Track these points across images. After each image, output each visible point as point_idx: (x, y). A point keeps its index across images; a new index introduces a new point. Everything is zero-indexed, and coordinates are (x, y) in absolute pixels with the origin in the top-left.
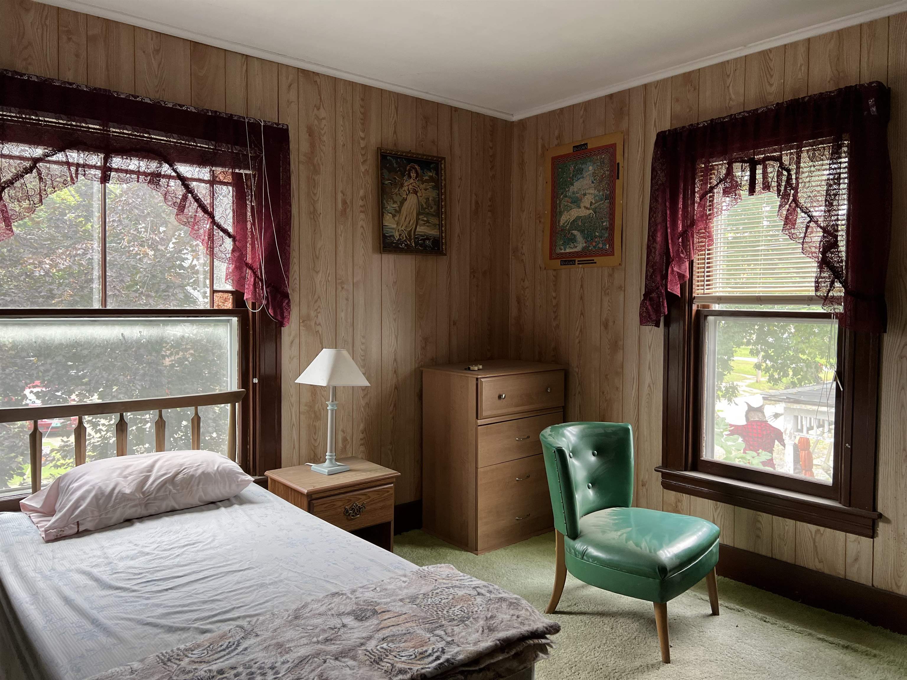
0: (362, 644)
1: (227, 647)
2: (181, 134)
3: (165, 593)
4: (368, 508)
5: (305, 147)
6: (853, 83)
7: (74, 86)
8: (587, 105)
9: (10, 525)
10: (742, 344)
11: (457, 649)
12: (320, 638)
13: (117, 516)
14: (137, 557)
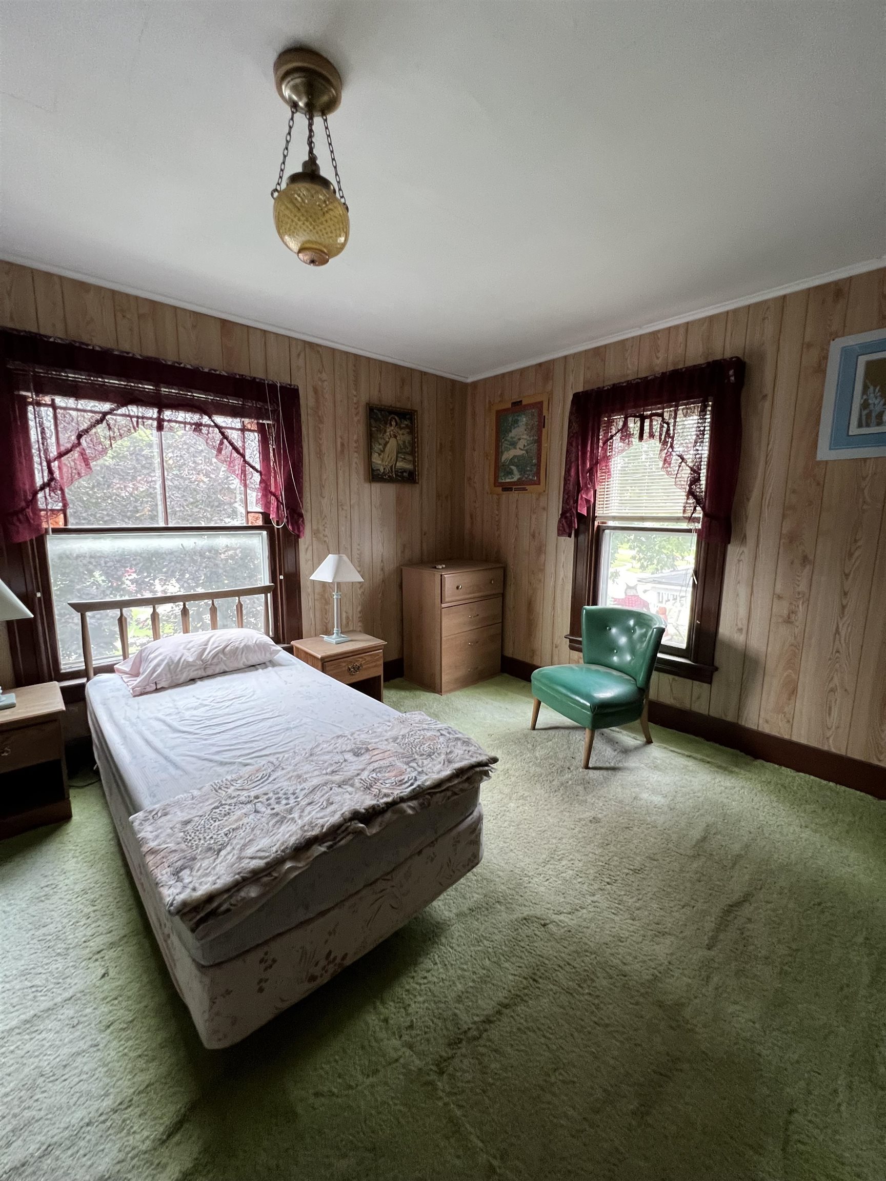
0: (358, 774)
1: (262, 778)
2: (217, 392)
3: (218, 735)
4: (364, 667)
5: (312, 402)
6: (718, 357)
7: (131, 355)
8: (522, 371)
9: (108, 683)
10: (624, 542)
11: (425, 777)
12: (329, 770)
13: (184, 677)
14: (200, 708)
